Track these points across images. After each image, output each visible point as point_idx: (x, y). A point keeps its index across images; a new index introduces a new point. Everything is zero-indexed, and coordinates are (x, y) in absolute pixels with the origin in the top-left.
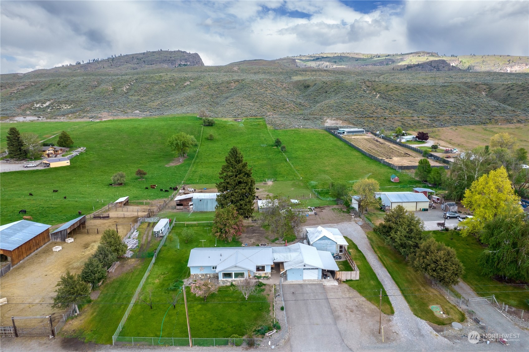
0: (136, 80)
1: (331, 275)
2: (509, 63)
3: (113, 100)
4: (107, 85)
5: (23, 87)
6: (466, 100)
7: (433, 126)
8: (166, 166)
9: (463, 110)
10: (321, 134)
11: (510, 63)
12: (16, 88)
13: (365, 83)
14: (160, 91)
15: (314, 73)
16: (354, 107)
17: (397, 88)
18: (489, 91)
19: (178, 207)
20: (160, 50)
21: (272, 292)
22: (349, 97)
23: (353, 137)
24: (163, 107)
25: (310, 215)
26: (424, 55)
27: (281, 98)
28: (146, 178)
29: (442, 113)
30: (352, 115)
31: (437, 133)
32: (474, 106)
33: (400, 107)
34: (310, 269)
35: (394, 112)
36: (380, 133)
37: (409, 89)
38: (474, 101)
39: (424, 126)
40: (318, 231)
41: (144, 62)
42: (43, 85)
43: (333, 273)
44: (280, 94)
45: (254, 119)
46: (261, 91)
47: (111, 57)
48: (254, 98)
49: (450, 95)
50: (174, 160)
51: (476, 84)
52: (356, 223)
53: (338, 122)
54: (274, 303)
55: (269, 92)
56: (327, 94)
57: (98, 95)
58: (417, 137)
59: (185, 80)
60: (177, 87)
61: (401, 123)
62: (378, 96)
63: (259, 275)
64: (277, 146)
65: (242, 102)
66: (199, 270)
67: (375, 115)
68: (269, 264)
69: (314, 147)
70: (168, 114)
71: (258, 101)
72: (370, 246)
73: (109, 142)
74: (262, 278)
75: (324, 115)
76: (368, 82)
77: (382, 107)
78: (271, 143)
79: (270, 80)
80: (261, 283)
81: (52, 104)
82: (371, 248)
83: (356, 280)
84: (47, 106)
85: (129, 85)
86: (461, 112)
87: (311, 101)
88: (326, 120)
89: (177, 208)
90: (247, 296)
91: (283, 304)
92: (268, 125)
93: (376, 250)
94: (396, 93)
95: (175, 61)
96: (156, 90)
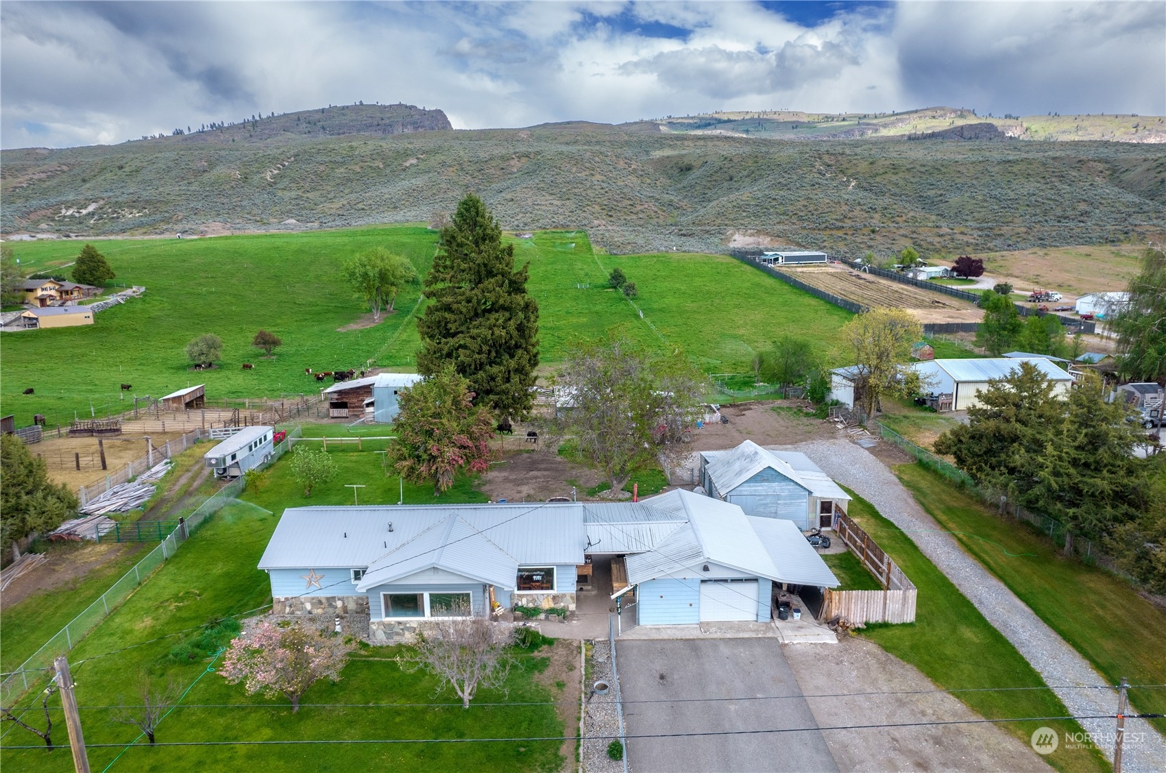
0: (296, 156)
1: (802, 603)
2: (1137, 131)
3: (239, 199)
4: (229, 168)
5: (43, 176)
6: (1063, 191)
7: (989, 249)
8: (338, 330)
9: (1059, 212)
10: (722, 264)
11: (1139, 131)
12: (27, 177)
13: (820, 158)
14: (349, 180)
15: (701, 143)
16: (798, 207)
17: (895, 168)
18: (1111, 175)
19: (335, 412)
20: (358, 103)
21: (576, 674)
22: (786, 185)
23: (799, 270)
24: (352, 211)
25: (707, 424)
26: (945, 115)
27: (625, 190)
28: (280, 355)
29: (1007, 220)
30: (794, 224)
31: (1002, 263)
32: (1083, 203)
33: (905, 208)
34: (725, 581)
35: (892, 217)
36: (863, 261)
37: (923, 169)
38: (1084, 193)
39: (967, 249)
40: (743, 455)
41: (323, 128)
42: (88, 171)
43: (811, 597)
44: (623, 184)
45: (562, 233)
46: (579, 175)
47: (250, 119)
48: (564, 190)
49: (1023, 180)
50: (360, 318)
51: (1080, 161)
52: (854, 443)
53: (760, 240)
54: (581, 724)
55: (598, 177)
56: (732, 182)
57: (207, 189)
58: (954, 269)
59: (406, 154)
60: (387, 171)
61: (911, 241)
62: (853, 184)
63: (531, 605)
64: (615, 287)
65: (534, 198)
66: (304, 583)
67: (848, 223)
68: (567, 561)
69: (707, 288)
70: (361, 224)
71: (571, 196)
72: (918, 508)
73: (207, 277)
74: (542, 616)
75: (726, 225)
76: (827, 156)
77: (865, 207)
78: (601, 281)
79: (601, 153)
80: (535, 635)
81: (101, 209)
82: (924, 514)
83: (904, 625)
84: (89, 214)
85: (279, 169)
86: (1052, 217)
87: (696, 200)
88: (732, 235)
89: (331, 415)
90: (467, 690)
91: (620, 729)
92: (593, 246)
93: (943, 517)
94: (894, 178)
95: (391, 125)
96: (339, 178)
